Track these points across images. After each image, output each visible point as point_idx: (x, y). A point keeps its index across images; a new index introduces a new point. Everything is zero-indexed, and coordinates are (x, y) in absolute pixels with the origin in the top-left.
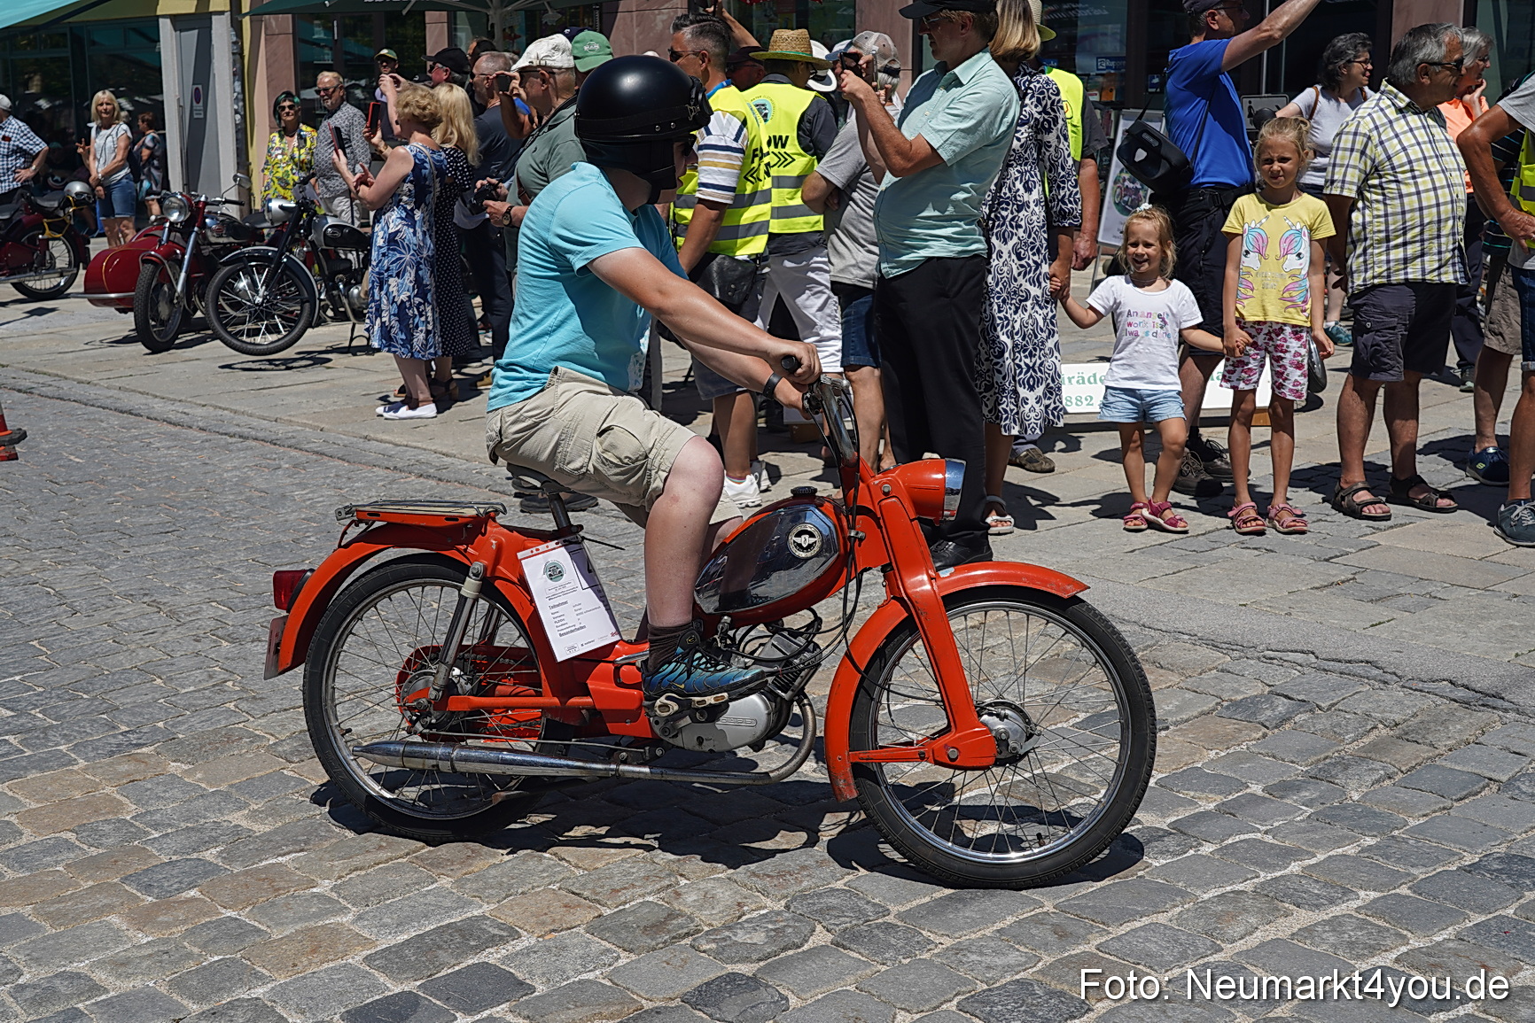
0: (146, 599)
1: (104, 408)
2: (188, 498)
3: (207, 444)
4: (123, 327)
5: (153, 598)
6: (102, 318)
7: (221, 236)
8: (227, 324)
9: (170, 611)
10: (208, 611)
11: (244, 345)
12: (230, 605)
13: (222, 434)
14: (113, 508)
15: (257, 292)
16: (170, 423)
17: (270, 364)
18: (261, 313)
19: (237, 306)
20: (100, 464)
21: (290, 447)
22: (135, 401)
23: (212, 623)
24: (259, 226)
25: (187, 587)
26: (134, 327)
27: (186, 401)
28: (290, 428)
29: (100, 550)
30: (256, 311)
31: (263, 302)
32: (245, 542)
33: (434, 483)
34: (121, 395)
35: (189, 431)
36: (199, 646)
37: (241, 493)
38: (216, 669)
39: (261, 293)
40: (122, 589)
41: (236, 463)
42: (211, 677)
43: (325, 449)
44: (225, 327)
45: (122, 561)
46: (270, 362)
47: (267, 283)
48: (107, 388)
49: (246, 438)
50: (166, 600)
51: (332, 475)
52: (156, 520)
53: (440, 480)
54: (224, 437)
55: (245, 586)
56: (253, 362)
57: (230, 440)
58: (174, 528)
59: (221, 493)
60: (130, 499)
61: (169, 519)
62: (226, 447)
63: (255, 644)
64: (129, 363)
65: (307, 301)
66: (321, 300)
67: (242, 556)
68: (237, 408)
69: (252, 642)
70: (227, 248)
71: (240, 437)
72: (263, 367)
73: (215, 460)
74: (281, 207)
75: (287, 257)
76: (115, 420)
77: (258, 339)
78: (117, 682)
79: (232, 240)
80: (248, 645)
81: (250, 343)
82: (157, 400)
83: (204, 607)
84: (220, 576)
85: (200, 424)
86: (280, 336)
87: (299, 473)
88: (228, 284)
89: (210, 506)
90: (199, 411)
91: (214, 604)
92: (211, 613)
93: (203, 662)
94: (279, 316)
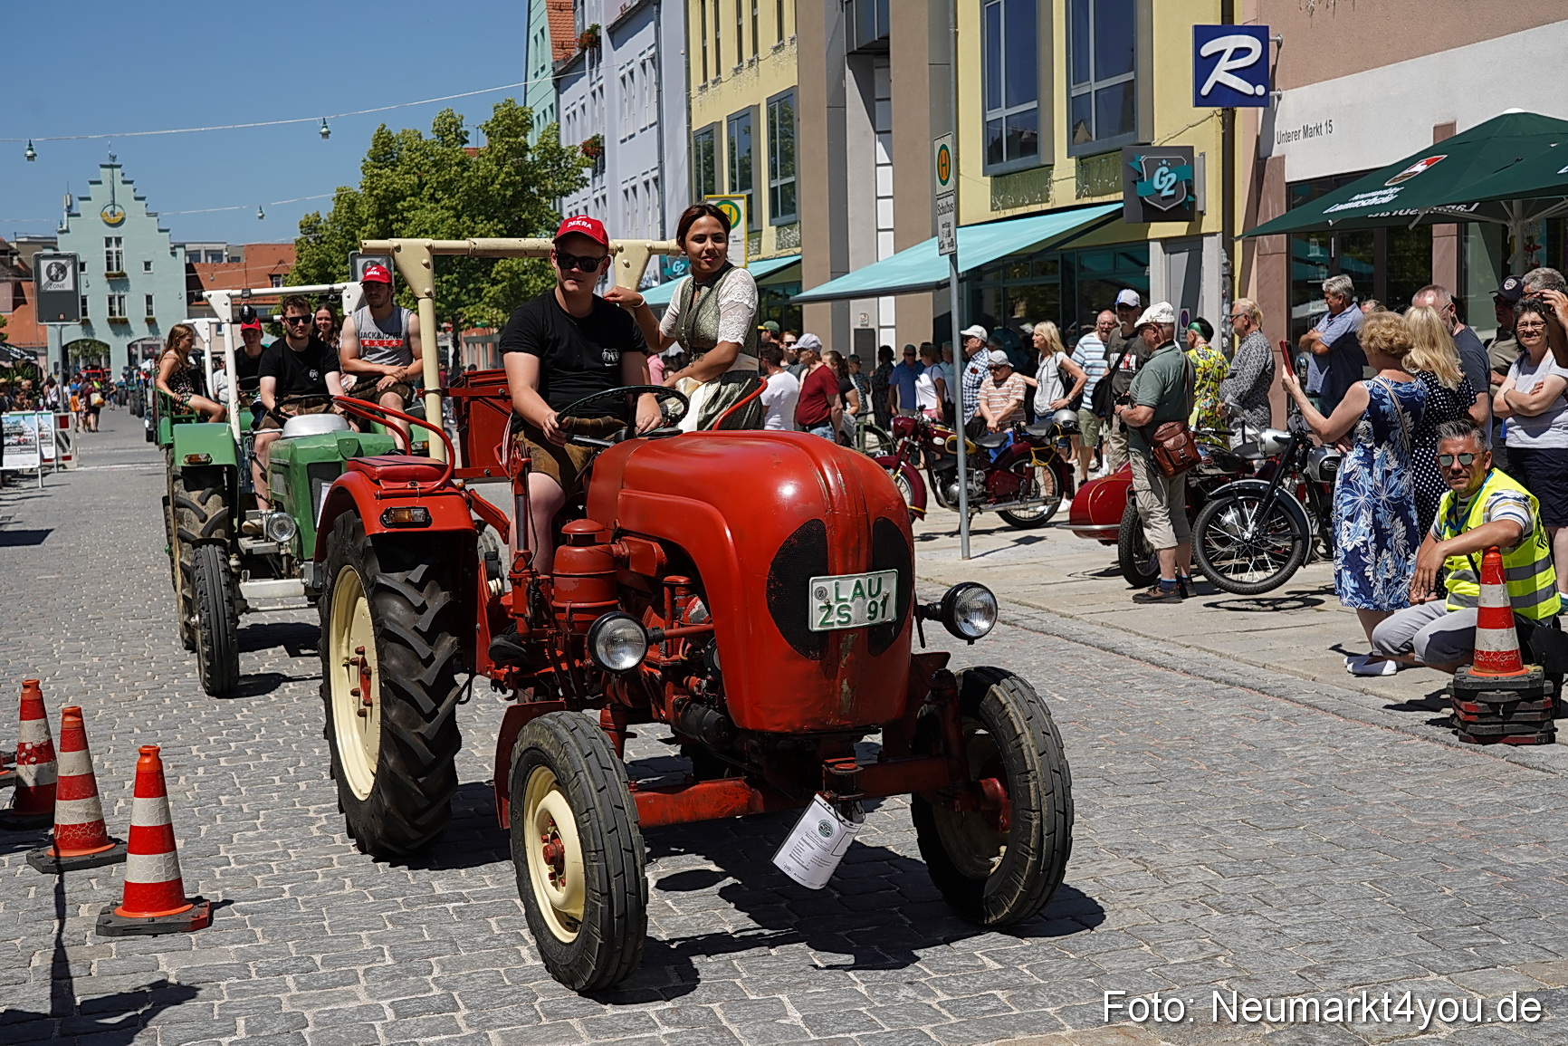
0: (1132, 855)
1: (1086, 644)
2: (1173, 747)
3: (1192, 688)
4: (1104, 559)
5: (1139, 855)
6: (1083, 548)
7: (1210, 467)
8: (1214, 560)
9: (1157, 870)
10: (1198, 875)
11: (1231, 583)
12: (1220, 870)
13: (1207, 679)
14: (1097, 753)
15: (1246, 528)
16: (1154, 664)
17: (1259, 604)
18: (1249, 549)
19: (1225, 541)
20: (1084, 704)
21: (1279, 697)
22: (1117, 639)
23: (1202, 889)
24: (1248, 457)
25: (1174, 845)
26: (1117, 559)
27: (1169, 641)
28: (1279, 676)
29: (1085, 797)
30: (1244, 547)
31: (1252, 538)
32: (1234, 800)
33: (1441, 748)
34: (1103, 631)
35: (1173, 673)
36: (1188, 913)
37: (1228, 745)
38: (1206, 940)
39: (1250, 528)
40: (1108, 841)
41: (1222, 711)
42: (1201, 949)
43: (1318, 701)
44: (1210, 563)
45: (1107, 810)
46: (1258, 601)
47: (1257, 518)
48: (1090, 623)
49: (1233, 684)
50: (1152, 859)
51: (1326, 731)
52: (1140, 769)
53: (1448, 744)
54: (1209, 681)
55: (1235, 849)
56: (1239, 601)
57: (1216, 686)
58: (1159, 779)
59: (1207, 744)
60: (1114, 744)
61: (1153, 768)
62: (1212, 693)
63: (1248, 916)
64: (1111, 598)
65: (1300, 538)
66: (1313, 536)
67: (1230, 815)
68: (1223, 651)
69: (1245, 914)
70: (1217, 481)
71: (1226, 683)
72: (1249, 607)
73: (1200, 707)
74: (1276, 438)
75: (1280, 491)
76: (1098, 657)
77: (1246, 577)
78: (1103, 944)
79: (1220, 471)
80: (1241, 918)
81: (1237, 582)
82: (1139, 638)
83: (1193, 869)
84: (1208, 836)
85: (1185, 667)
86: (1269, 575)
87: (1289, 726)
88: (1215, 518)
89: (1195, 757)
90: (1183, 652)
91: (1202, 867)
92: (1200, 876)
93: (1193, 931)
94: (1268, 553)
